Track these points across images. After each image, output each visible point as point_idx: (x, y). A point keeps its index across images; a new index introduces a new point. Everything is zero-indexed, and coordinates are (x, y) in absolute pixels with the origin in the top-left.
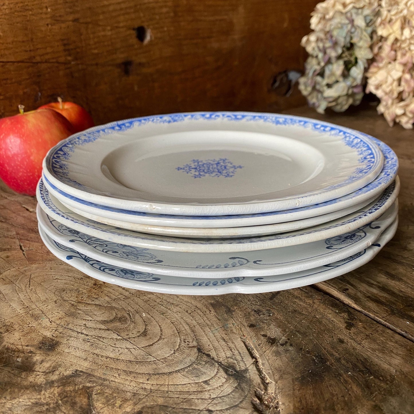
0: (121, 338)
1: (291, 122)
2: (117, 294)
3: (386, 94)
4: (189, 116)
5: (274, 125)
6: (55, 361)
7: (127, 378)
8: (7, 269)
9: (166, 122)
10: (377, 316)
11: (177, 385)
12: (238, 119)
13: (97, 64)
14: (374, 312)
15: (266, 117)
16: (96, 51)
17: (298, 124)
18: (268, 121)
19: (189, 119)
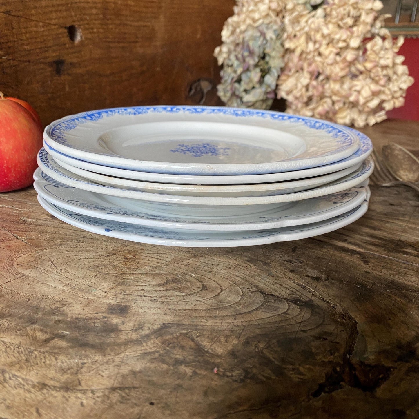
0: (186, 294)
1: (250, 114)
2: (155, 263)
3: (296, 98)
4: (152, 109)
5: (234, 117)
6: (136, 320)
7: (215, 321)
8: (17, 257)
9: (132, 114)
10: (381, 254)
11: (263, 319)
12: (198, 112)
13: (29, 61)
14: (376, 251)
15: (225, 110)
16: (28, 47)
17: (256, 115)
18: (228, 114)
19: (153, 111)
